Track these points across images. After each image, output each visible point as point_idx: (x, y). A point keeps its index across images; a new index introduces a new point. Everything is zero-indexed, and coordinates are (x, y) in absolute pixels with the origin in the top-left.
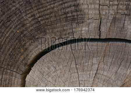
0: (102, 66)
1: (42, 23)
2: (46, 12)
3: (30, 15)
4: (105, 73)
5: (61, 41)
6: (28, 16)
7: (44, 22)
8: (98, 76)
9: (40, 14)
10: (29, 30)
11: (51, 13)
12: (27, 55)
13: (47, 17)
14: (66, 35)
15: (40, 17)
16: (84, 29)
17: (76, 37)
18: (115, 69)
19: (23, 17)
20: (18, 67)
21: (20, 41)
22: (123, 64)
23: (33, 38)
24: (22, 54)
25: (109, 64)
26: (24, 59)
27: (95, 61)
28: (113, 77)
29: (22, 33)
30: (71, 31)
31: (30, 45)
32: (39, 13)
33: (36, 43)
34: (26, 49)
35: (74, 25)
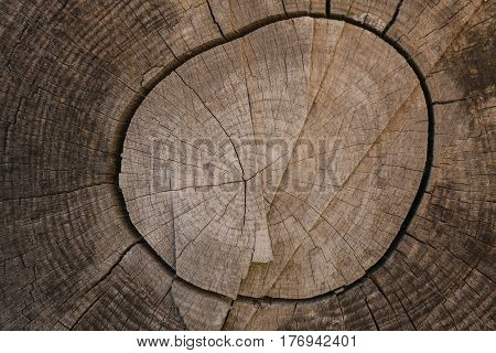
0: (252, 83)
1: (101, 56)
2: (101, 35)
3: (72, 56)
4: (267, 95)
5: (155, 73)
6: (70, 59)
7: (105, 53)
8: (256, 106)
9: (92, 43)
10: (83, 84)
11: (111, 31)
12: (101, 135)
13: (106, 41)
14: (156, 57)
15: (93, 48)
16: (185, 31)
17: (178, 52)
18: (281, 77)
19: (61, 68)
20: (93, 171)
21: (74, 116)
22: (289, 61)
23: (98, 95)
24: (90, 139)
25: (264, 74)
26: (99, 145)
27: (234, 78)
28: (285, 95)
29: (71, 97)
30: (164, 46)
31: (97, 111)
32: (88, 41)
33: (109, 100)
34: (94, 124)
35: (164, 34)
